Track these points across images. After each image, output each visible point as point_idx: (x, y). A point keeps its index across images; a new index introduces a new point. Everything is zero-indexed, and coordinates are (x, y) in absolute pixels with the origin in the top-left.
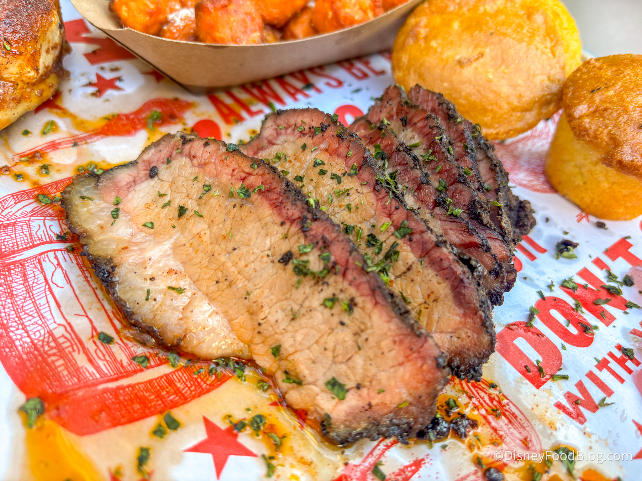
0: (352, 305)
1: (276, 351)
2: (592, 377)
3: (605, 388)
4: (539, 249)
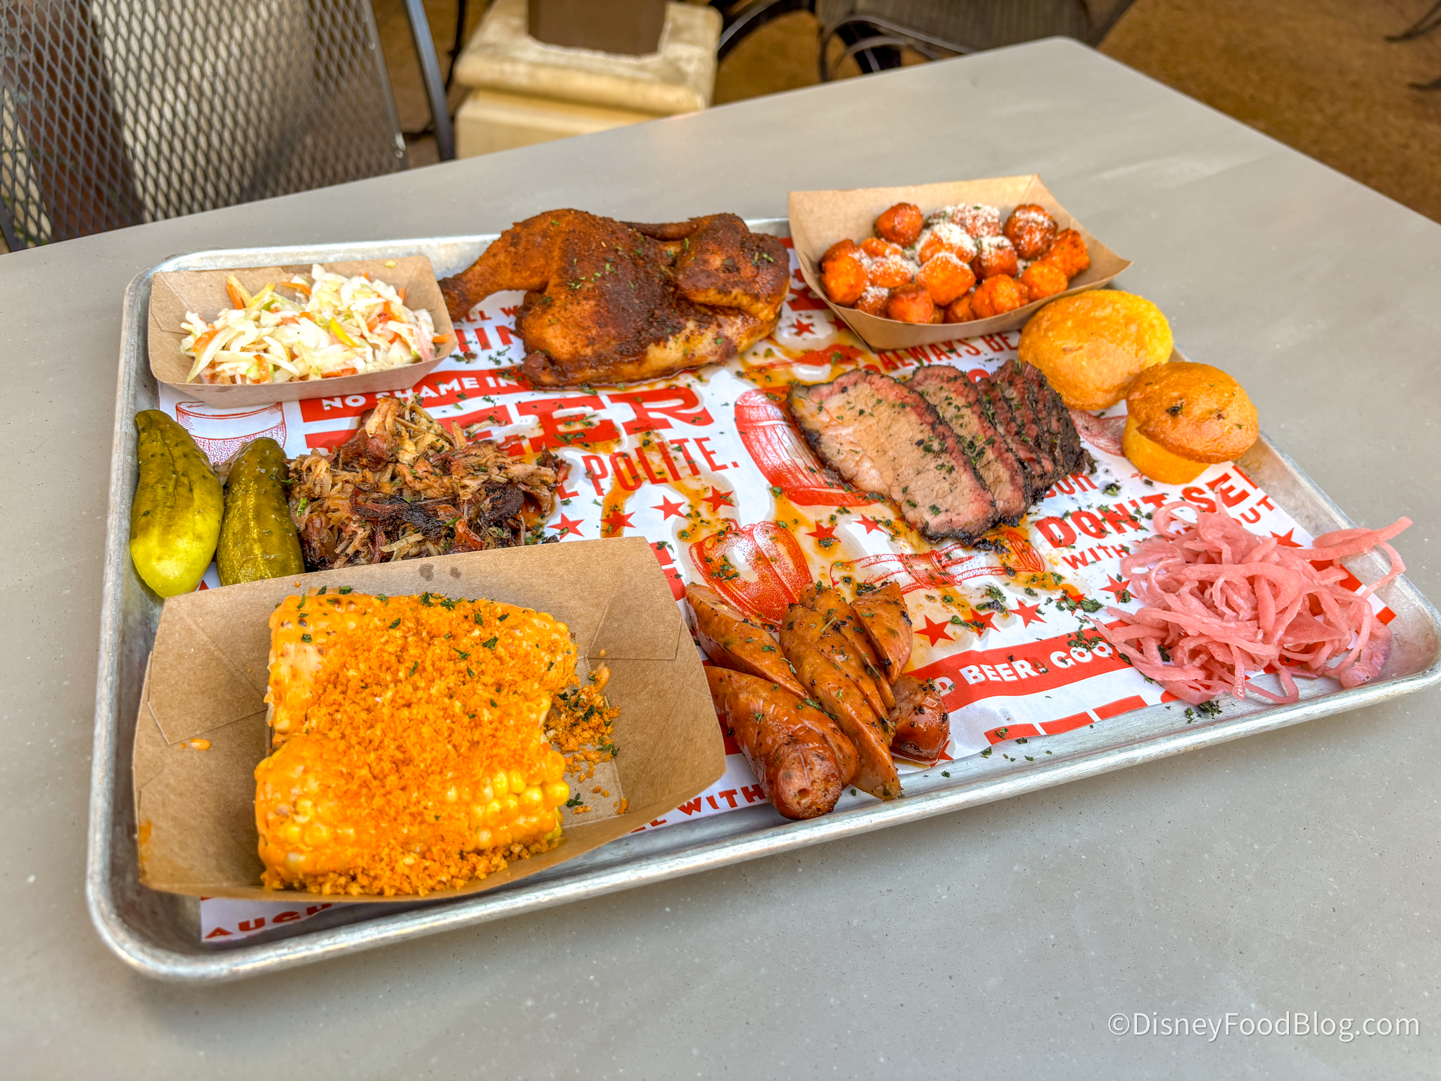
0: (951, 469)
1: (905, 490)
2: (1091, 550)
3: (1098, 558)
4: (1094, 487)
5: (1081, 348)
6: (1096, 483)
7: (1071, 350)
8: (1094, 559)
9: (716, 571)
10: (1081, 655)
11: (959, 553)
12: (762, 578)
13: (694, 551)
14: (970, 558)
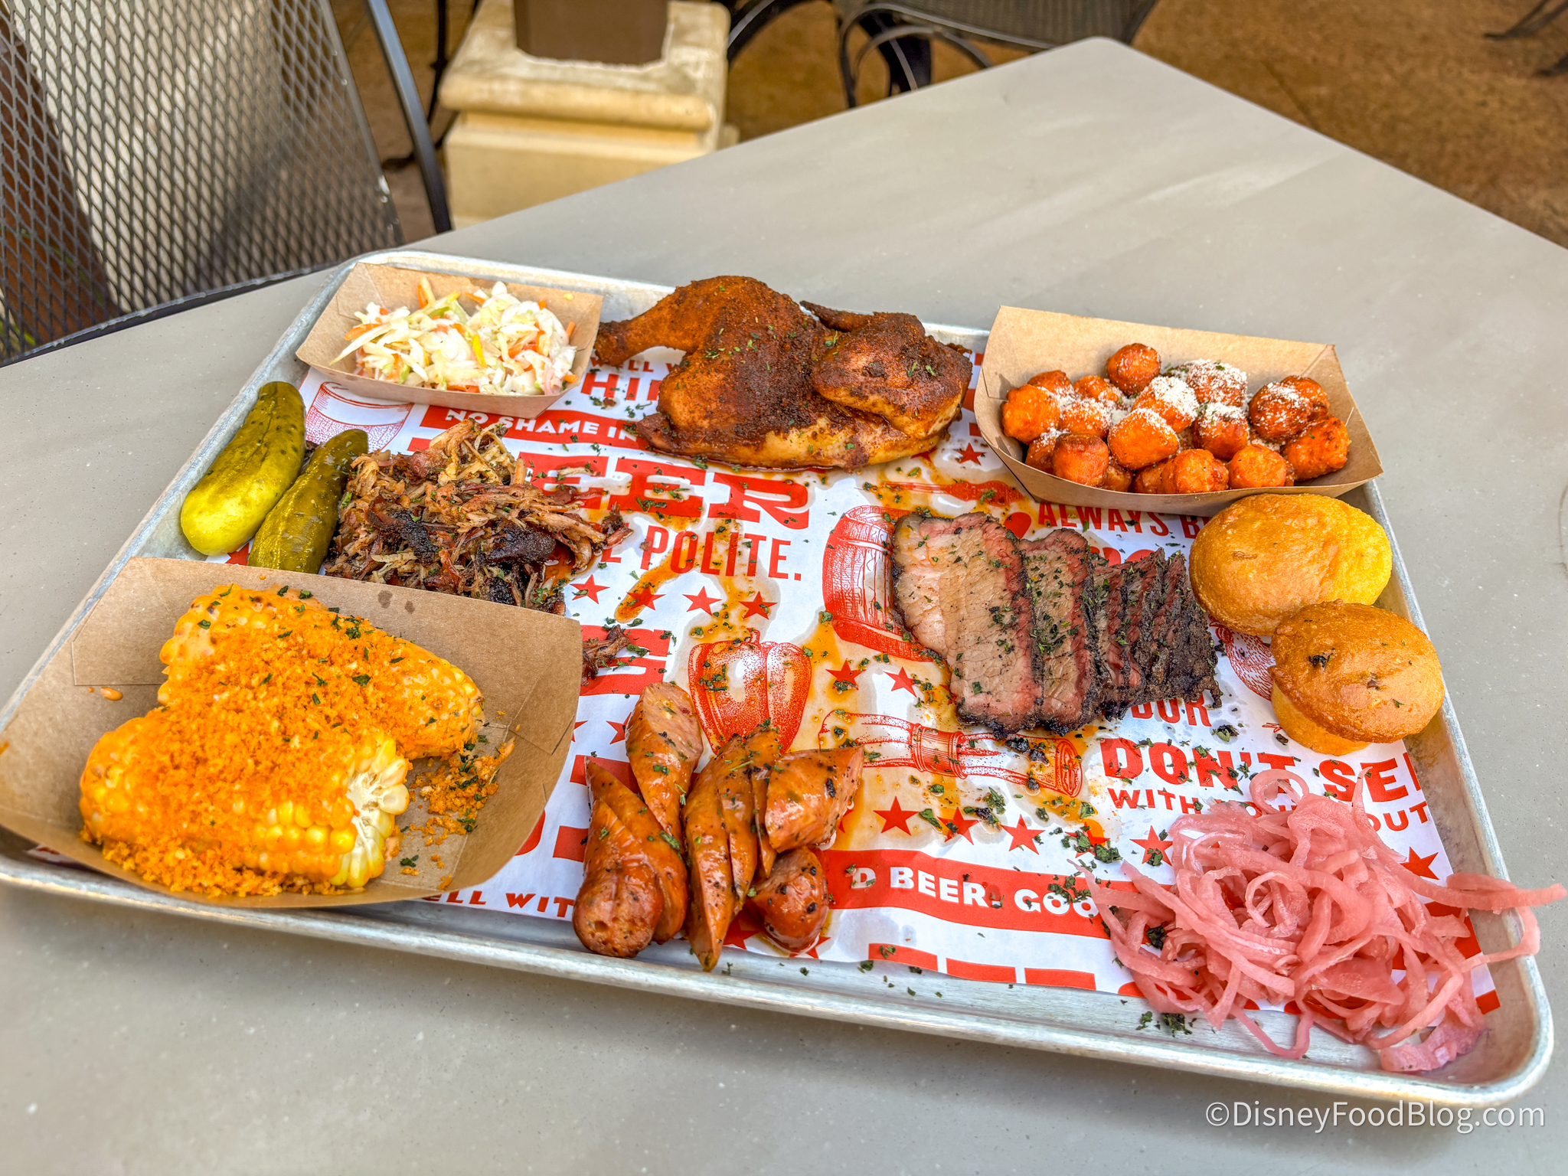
0: (1011, 649)
2: (1149, 793)
3: (1151, 803)
4: (1206, 722)
5: (1255, 557)
6: (1212, 720)
7: (1242, 557)
8: (1146, 803)
9: (706, 678)
10: (1056, 904)
11: (988, 745)
12: (749, 701)
13: (698, 651)
14: (995, 753)
